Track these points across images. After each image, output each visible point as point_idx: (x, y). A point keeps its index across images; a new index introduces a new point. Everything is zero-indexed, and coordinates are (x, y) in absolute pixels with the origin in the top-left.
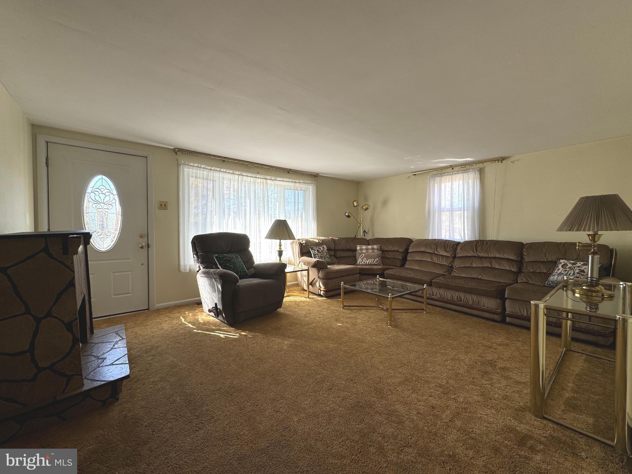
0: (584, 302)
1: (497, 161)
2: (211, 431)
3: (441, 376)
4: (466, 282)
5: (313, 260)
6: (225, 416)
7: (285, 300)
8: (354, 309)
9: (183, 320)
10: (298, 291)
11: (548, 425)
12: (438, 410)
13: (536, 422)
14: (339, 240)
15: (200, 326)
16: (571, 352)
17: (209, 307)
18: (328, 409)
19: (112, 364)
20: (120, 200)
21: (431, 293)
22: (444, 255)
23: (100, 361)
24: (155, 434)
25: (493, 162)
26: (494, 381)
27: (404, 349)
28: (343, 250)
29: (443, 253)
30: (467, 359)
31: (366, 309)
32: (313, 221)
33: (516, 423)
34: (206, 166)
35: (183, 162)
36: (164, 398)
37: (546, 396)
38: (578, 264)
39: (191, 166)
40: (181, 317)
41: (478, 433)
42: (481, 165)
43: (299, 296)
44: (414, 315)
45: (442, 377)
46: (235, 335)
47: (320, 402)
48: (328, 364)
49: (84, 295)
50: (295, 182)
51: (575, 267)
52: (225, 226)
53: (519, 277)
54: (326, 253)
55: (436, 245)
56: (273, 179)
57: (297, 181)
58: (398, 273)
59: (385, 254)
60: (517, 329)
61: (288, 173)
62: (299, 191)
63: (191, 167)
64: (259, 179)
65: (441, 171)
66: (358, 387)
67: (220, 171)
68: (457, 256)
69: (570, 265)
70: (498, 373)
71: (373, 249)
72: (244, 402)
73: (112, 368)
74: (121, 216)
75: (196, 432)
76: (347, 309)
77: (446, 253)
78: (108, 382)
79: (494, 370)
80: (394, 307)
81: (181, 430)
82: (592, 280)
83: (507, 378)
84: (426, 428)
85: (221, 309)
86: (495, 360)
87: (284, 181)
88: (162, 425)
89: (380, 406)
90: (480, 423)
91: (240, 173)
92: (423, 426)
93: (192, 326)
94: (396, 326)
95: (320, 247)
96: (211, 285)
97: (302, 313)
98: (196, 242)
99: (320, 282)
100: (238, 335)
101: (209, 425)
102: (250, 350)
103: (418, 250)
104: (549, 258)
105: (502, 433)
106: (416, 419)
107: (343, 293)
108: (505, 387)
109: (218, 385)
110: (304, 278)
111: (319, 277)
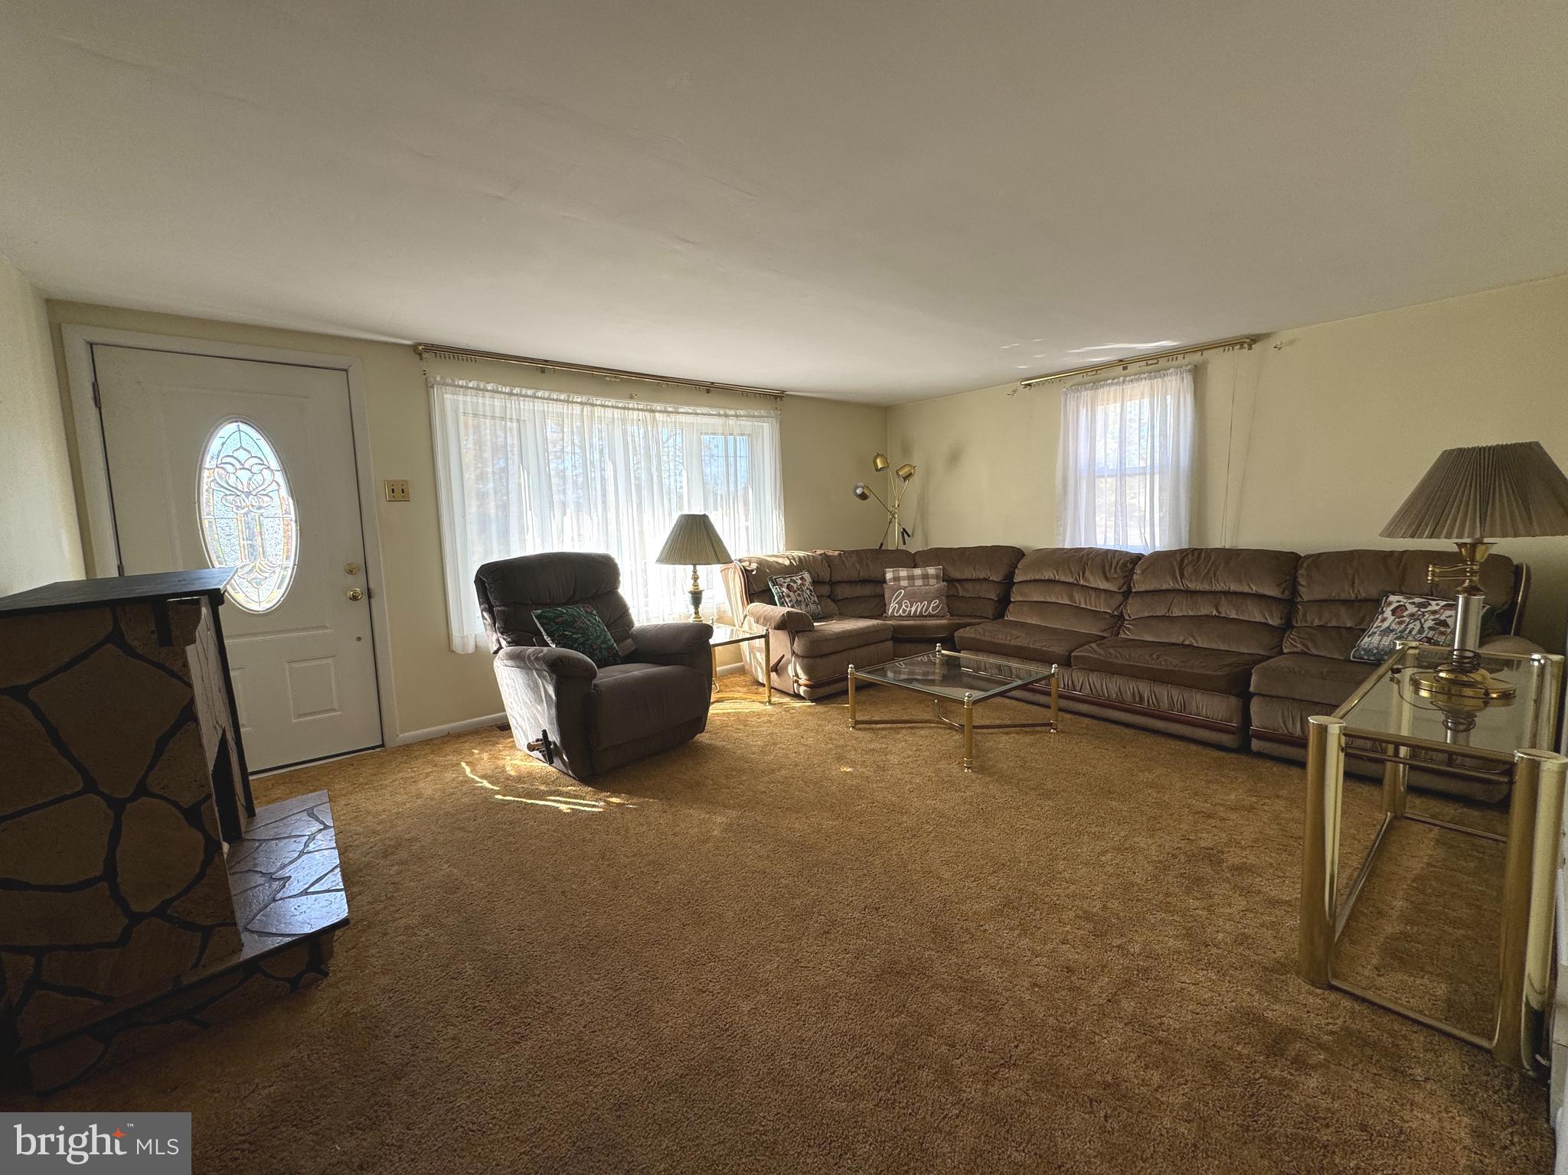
0: (1441, 709)
1: (1238, 347)
2: (548, 1043)
3: (1091, 891)
4: (1155, 656)
5: (779, 611)
6: (581, 1005)
7: (713, 710)
8: (883, 729)
9: (468, 770)
10: (744, 686)
11: (1340, 1003)
12: (1080, 977)
13: (1311, 997)
14: (841, 557)
15: (509, 784)
16: (1404, 823)
17: (528, 739)
18: (821, 980)
19: (305, 893)
20: (288, 480)
21: (1070, 683)
22: (1101, 587)
23: (276, 885)
24: (420, 1052)
25: (1227, 348)
26: (1216, 899)
27: (1003, 826)
28: (850, 582)
29: (1100, 583)
30: (1153, 847)
31: (909, 727)
32: (775, 513)
33: (1264, 1000)
34: (499, 386)
35: (438, 379)
36: (435, 967)
37: (1337, 935)
38: (1434, 606)
39: (462, 387)
40: (463, 764)
41: (1174, 1029)
42: (1197, 357)
43: (745, 699)
44: (1028, 739)
45: (1093, 894)
46: (594, 806)
47: (802, 965)
48: (820, 870)
49: (224, 731)
50: (726, 416)
51: (1424, 612)
52: (555, 535)
53: (1285, 639)
54: (811, 591)
55: (1082, 564)
56: (670, 409)
57: (732, 412)
58: (988, 636)
59: (955, 586)
60: (1276, 768)
61: (708, 391)
62: (738, 437)
63: (462, 390)
64: (636, 412)
65: (1095, 376)
66: (893, 924)
67: (534, 397)
68: (1133, 590)
69: (1412, 609)
70: (1227, 880)
71: (925, 577)
72: (623, 969)
73: (305, 902)
74: (296, 521)
75: (513, 1047)
76: (865, 729)
77: (1105, 583)
78: (300, 936)
79: (1217, 873)
80: (977, 722)
81: (479, 1043)
82: (1461, 657)
83: (1249, 892)
84: (1051, 1021)
85: (558, 744)
86: (1220, 848)
87: (697, 414)
88: (435, 1033)
89: (944, 970)
90: (1179, 1004)
91: (584, 399)
92: (1044, 1016)
93: (489, 786)
94: (982, 770)
95: (794, 578)
96: (529, 686)
97: (754, 743)
98: (485, 580)
99: (797, 664)
100: (602, 803)
101: (543, 1029)
102: (633, 840)
103: (1037, 577)
104: (1361, 591)
105: (1230, 1026)
106: (1029, 998)
107: (854, 689)
108: (1241, 914)
109: (560, 930)
110: (758, 654)
111: (793, 653)
